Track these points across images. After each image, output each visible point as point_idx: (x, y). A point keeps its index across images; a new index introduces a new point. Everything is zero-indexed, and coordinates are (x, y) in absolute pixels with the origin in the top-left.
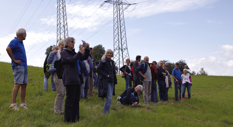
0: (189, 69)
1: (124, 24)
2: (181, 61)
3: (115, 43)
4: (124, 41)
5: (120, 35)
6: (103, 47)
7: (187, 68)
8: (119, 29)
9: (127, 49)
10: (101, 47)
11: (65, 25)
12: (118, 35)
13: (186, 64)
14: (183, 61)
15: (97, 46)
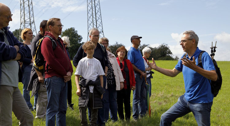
0: (171, 53)
1: (99, 3)
2: (163, 45)
3: (89, 26)
4: (99, 23)
5: (94, 16)
6: (75, 30)
7: (170, 53)
8: (94, 9)
9: (103, 32)
10: (74, 30)
11: (30, 4)
12: (93, 17)
13: (168, 49)
14: (165, 44)
15: (68, 29)
